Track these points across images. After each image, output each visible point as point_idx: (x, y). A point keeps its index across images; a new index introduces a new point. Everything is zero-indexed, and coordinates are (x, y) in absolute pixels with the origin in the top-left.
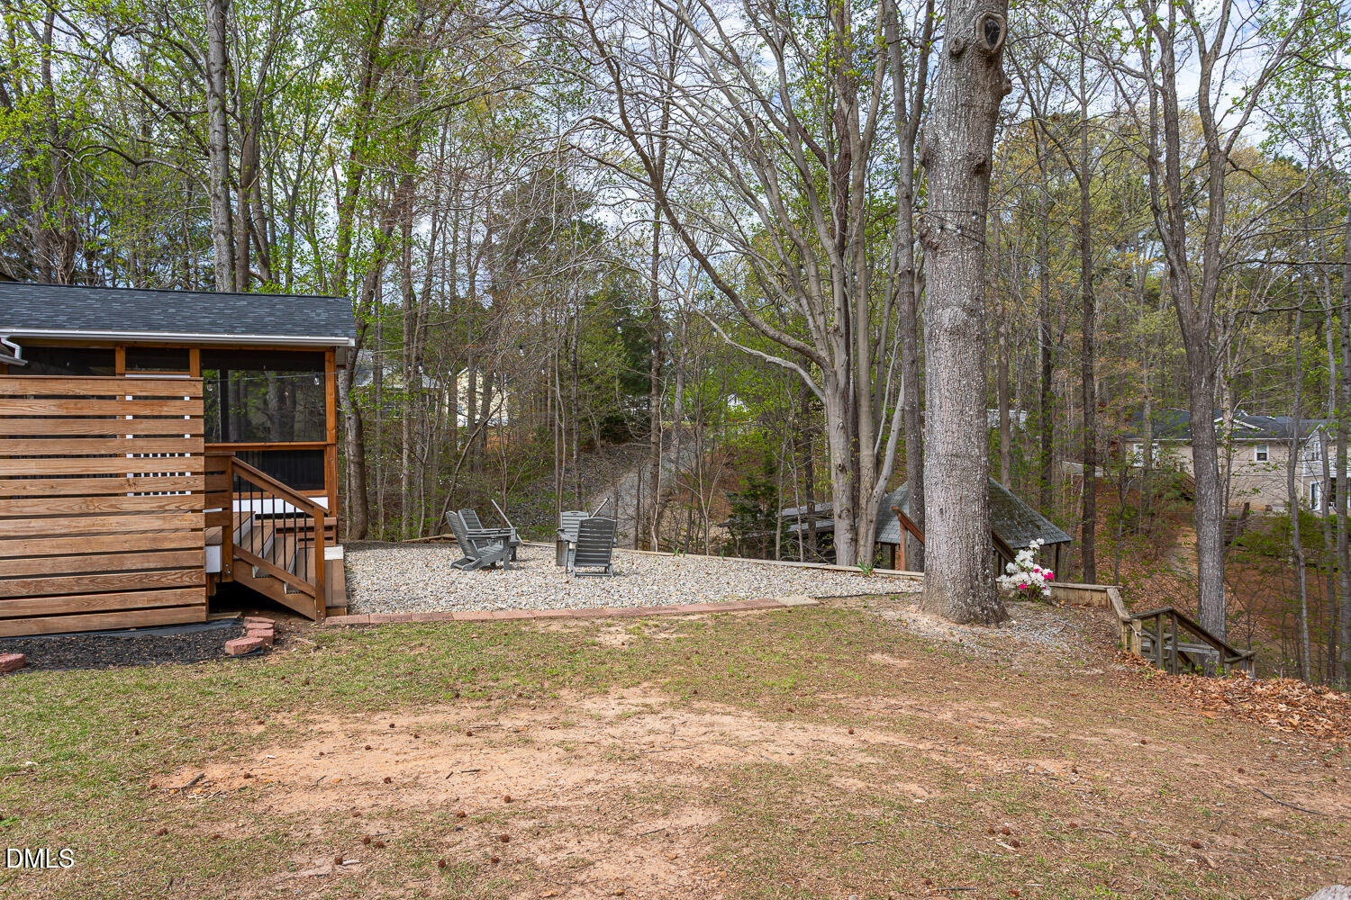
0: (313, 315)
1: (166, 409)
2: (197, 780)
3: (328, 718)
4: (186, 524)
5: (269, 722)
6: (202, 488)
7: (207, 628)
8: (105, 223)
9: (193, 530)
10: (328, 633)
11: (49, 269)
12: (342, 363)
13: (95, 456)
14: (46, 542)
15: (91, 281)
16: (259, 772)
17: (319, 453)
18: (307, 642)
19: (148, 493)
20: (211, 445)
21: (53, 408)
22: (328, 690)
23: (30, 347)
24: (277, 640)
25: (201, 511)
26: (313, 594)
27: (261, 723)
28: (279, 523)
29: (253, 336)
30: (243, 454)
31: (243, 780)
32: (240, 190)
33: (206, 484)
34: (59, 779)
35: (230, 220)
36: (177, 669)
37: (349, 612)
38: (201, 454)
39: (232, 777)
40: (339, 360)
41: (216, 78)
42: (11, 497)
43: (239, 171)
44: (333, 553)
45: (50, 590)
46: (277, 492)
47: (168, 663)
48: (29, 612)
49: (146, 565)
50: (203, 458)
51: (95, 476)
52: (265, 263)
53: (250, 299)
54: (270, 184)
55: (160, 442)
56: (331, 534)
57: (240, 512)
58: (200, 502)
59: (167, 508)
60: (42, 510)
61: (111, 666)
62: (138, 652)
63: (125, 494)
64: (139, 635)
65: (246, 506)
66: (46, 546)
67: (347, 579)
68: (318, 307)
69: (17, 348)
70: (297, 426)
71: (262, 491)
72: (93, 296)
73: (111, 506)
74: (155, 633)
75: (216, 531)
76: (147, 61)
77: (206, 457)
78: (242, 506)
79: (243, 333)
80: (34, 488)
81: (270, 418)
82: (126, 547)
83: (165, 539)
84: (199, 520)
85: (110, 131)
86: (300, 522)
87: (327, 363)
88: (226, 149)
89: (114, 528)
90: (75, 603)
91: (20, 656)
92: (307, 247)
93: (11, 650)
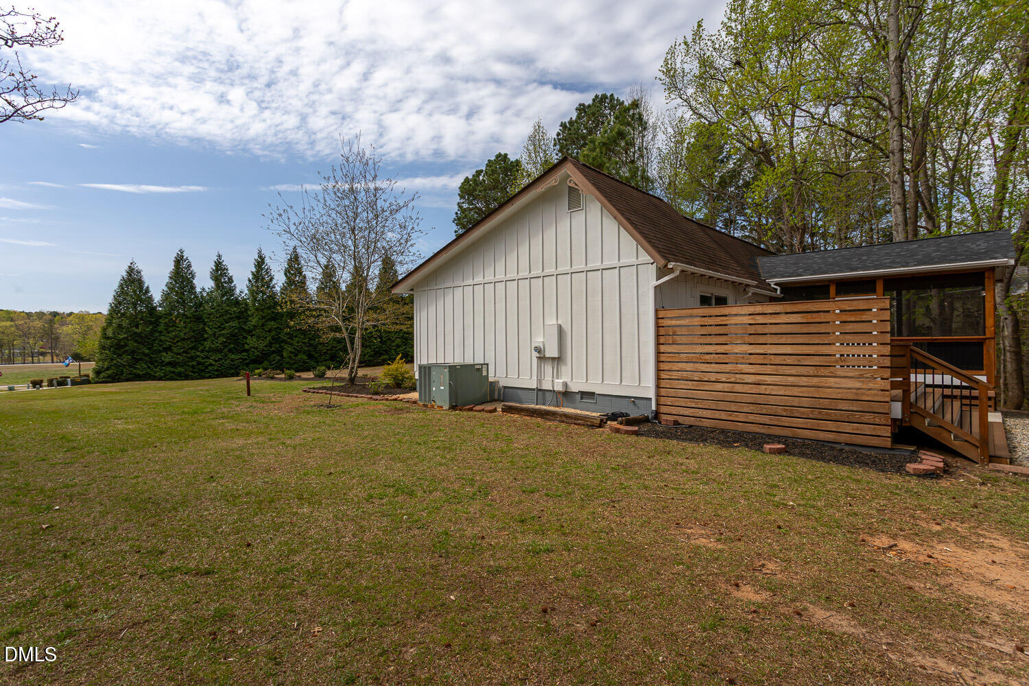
0: (974, 246)
1: (864, 317)
2: (892, 546)
3: (998, 537)
4: (877, 386)
5: (945, 525)
6: (889, 365)
7: (892, 452)
8: (821, 214)
9: (882, 390)
10: (993, 475)
11: (792, 245)
12: (1000, 278)
13: (822, 344)
14: (796, 389)
15: (813, 249)
16: (940, 557)
17: (980, 345)
18: (972, 477)
19: (854, 366)
20: (894, 338)
21: (800, 319)
22: (998, 517)
23: (785, 287)
24: (947, 471)
25: (888, 379)
26: (977, 444)
27: (938, 524)
28: (947, 392)
29: (923, 267)
30: (919, 344)
31: (926, 558)
32: (911, 174)
33: (891, 363)
34: (808, 517)
35: (904, 195)
36: (873, 474)
37: (1011, 463)
38: (888, 344)
39: (918, 552)
40: (998, 275)
41: (895, 108)
42: (779, 365)
43: (911, 161)
44: (994, 417)
45: (797, 415)
46: (945, 370)
47: (867, 469)
48: (787, 425)
49: (851, 408)
50: (889, 346)
51: (822, 355)
52: (930, 218)
53: (920, 243)
54: (933, 165)
55: (860, 336)
56: (991, 403)
57: (916, 382)
58: (887, 373)
59: (865, 376)
60: (793, 372)
61: (831, 462)
62: (847, 457)
63: (835, 366)
64: (847, 448)
65: (920, 378)
66: (796, 391)
67: (1007, 439)
68: (978, 240)
69: (779, 288)
70: (954, 326)
71: (934, 369)
72: (817, 256)
73: (831, 372)
74: (859, 449)
75: (899, 392)
76: (849, 116)
77: (892, 346)
78: (918, 378)
79: (915, 265)
80: (789, 360)
81: (933, 320)
82: (839, 396)
83: (864, 394)
84: (886, 385)
85: (826, 162)
86: (966, 392)
87: (986, 280)
88: (902, 150)
89: (832, 385)
90: (810, 423)
91: (783, 446)
92: (964, 200)
93: (779, 443)
